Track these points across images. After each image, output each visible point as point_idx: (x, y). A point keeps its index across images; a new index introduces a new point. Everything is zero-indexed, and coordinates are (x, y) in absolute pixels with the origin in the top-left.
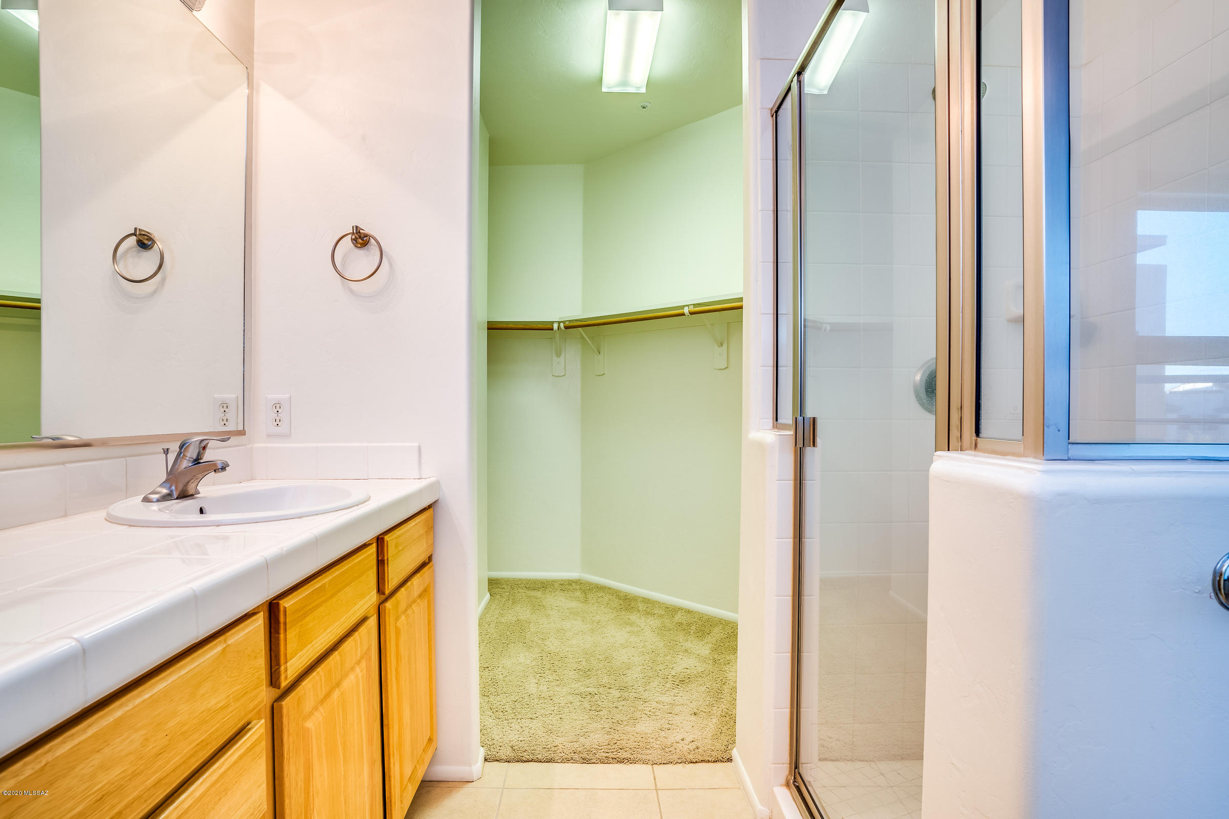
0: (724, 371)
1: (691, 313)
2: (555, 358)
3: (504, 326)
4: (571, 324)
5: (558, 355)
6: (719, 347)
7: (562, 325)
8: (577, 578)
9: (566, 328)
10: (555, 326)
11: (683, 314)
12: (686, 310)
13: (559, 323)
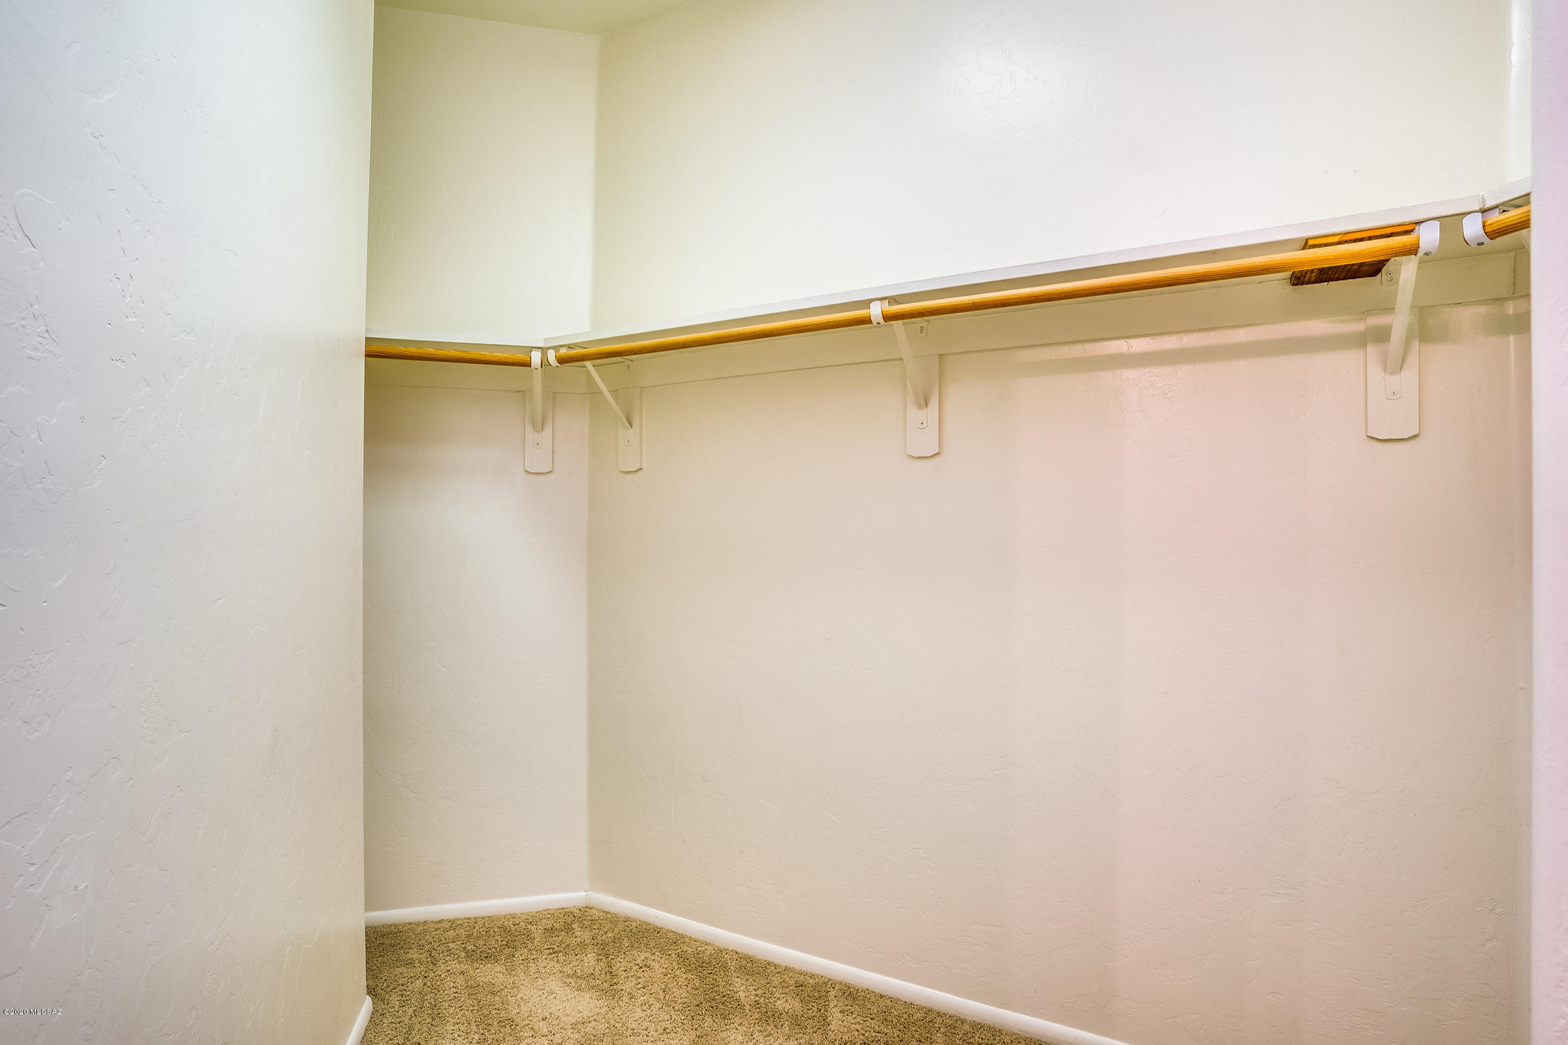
0: (929, 461)
1: (888, 318)
2: (529, 431)
3: (412, 350)
4: (573, 352)
5: (539, 426)
6: (920, 408)
7: (551, 356)
8: (582, 904)
9: (562, 361)
10: (536, 358)
11: (866, 321)
12: (876, 311)
13: (544, 350)
